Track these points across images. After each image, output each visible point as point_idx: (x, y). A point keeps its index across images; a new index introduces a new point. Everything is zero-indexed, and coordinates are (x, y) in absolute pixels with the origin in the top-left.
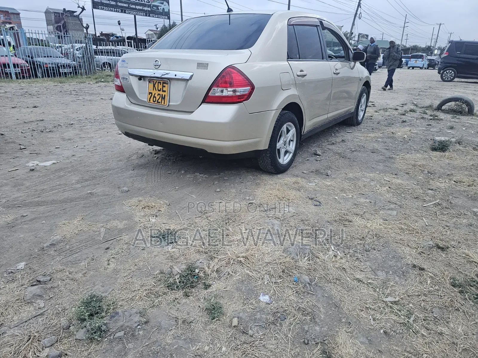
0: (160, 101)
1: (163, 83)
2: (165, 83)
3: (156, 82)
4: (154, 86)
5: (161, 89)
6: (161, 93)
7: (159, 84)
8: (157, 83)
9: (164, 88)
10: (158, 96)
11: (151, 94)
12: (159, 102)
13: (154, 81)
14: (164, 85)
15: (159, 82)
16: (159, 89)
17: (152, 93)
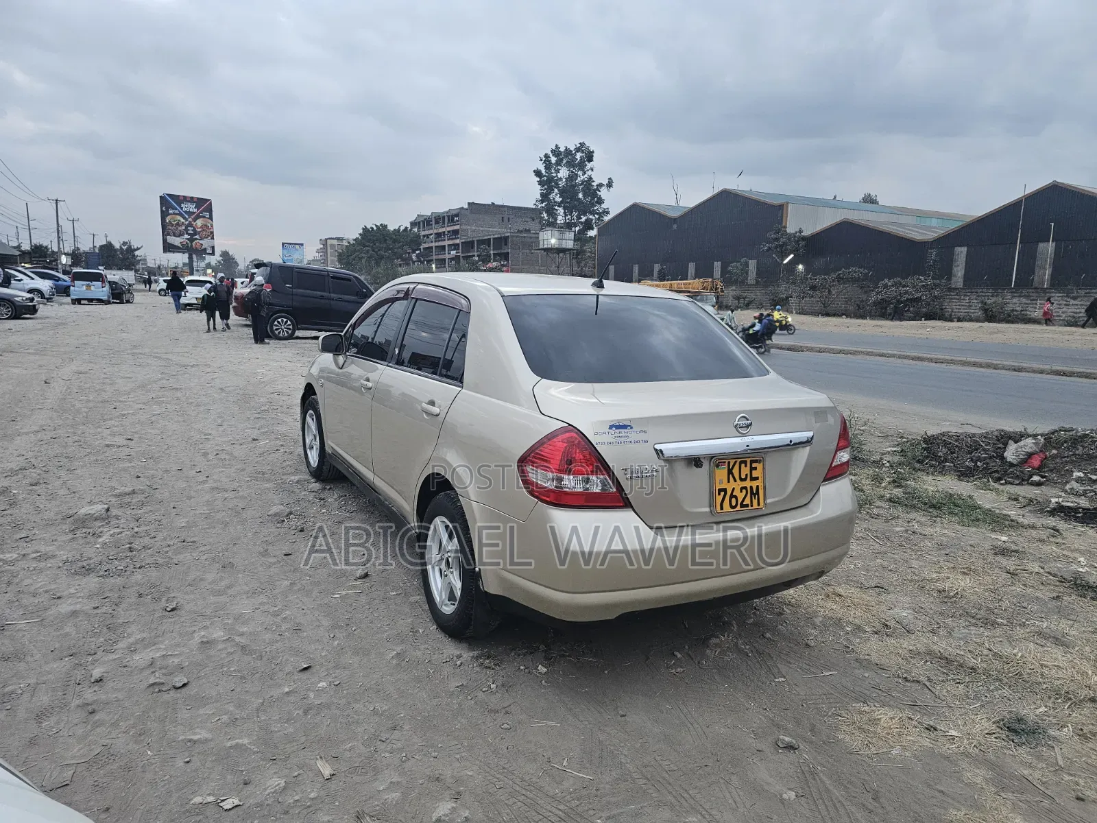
0: (747, 501)
1: (752, 462)
2: (756, 461)
3: (736, 462)
4: (730, 472)
5: (747, 475)
6: (748, 484)
7: (743, 465)
8: (737, 464)
9: (753, 472)
10: (741, 492)
11: (722, 493)
12: (747, 506)
13: (729, 463)
14: (754, 465)
15: (741, 463)
16: (743, 477)
17: (725, 490)
